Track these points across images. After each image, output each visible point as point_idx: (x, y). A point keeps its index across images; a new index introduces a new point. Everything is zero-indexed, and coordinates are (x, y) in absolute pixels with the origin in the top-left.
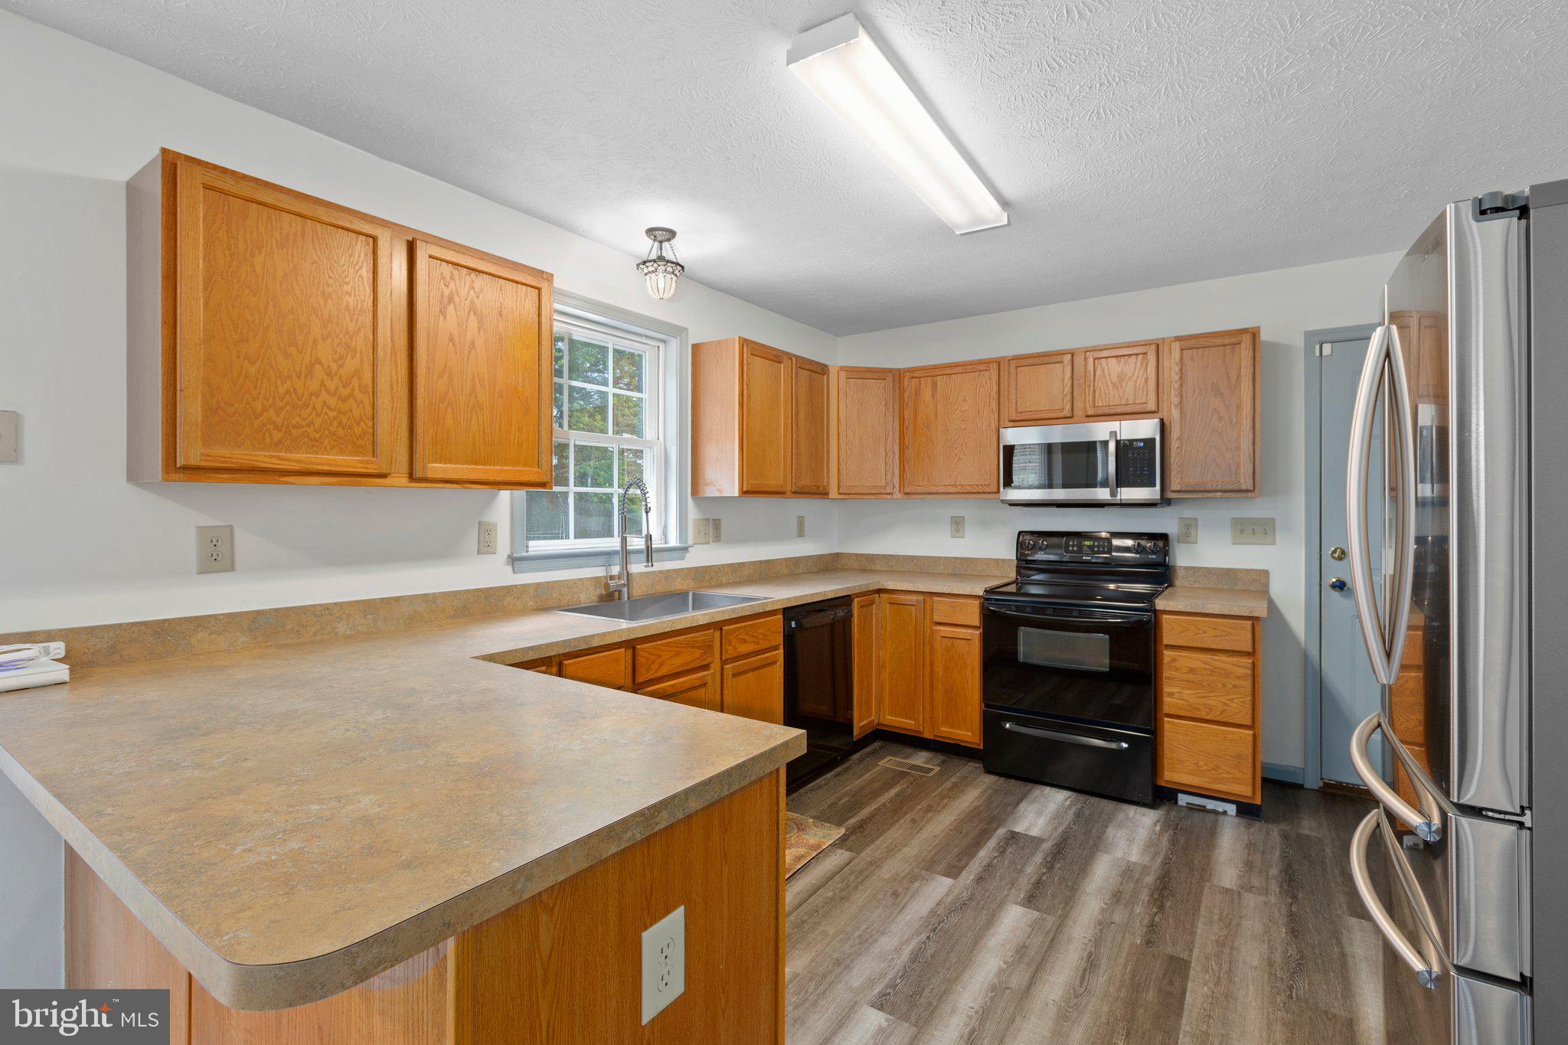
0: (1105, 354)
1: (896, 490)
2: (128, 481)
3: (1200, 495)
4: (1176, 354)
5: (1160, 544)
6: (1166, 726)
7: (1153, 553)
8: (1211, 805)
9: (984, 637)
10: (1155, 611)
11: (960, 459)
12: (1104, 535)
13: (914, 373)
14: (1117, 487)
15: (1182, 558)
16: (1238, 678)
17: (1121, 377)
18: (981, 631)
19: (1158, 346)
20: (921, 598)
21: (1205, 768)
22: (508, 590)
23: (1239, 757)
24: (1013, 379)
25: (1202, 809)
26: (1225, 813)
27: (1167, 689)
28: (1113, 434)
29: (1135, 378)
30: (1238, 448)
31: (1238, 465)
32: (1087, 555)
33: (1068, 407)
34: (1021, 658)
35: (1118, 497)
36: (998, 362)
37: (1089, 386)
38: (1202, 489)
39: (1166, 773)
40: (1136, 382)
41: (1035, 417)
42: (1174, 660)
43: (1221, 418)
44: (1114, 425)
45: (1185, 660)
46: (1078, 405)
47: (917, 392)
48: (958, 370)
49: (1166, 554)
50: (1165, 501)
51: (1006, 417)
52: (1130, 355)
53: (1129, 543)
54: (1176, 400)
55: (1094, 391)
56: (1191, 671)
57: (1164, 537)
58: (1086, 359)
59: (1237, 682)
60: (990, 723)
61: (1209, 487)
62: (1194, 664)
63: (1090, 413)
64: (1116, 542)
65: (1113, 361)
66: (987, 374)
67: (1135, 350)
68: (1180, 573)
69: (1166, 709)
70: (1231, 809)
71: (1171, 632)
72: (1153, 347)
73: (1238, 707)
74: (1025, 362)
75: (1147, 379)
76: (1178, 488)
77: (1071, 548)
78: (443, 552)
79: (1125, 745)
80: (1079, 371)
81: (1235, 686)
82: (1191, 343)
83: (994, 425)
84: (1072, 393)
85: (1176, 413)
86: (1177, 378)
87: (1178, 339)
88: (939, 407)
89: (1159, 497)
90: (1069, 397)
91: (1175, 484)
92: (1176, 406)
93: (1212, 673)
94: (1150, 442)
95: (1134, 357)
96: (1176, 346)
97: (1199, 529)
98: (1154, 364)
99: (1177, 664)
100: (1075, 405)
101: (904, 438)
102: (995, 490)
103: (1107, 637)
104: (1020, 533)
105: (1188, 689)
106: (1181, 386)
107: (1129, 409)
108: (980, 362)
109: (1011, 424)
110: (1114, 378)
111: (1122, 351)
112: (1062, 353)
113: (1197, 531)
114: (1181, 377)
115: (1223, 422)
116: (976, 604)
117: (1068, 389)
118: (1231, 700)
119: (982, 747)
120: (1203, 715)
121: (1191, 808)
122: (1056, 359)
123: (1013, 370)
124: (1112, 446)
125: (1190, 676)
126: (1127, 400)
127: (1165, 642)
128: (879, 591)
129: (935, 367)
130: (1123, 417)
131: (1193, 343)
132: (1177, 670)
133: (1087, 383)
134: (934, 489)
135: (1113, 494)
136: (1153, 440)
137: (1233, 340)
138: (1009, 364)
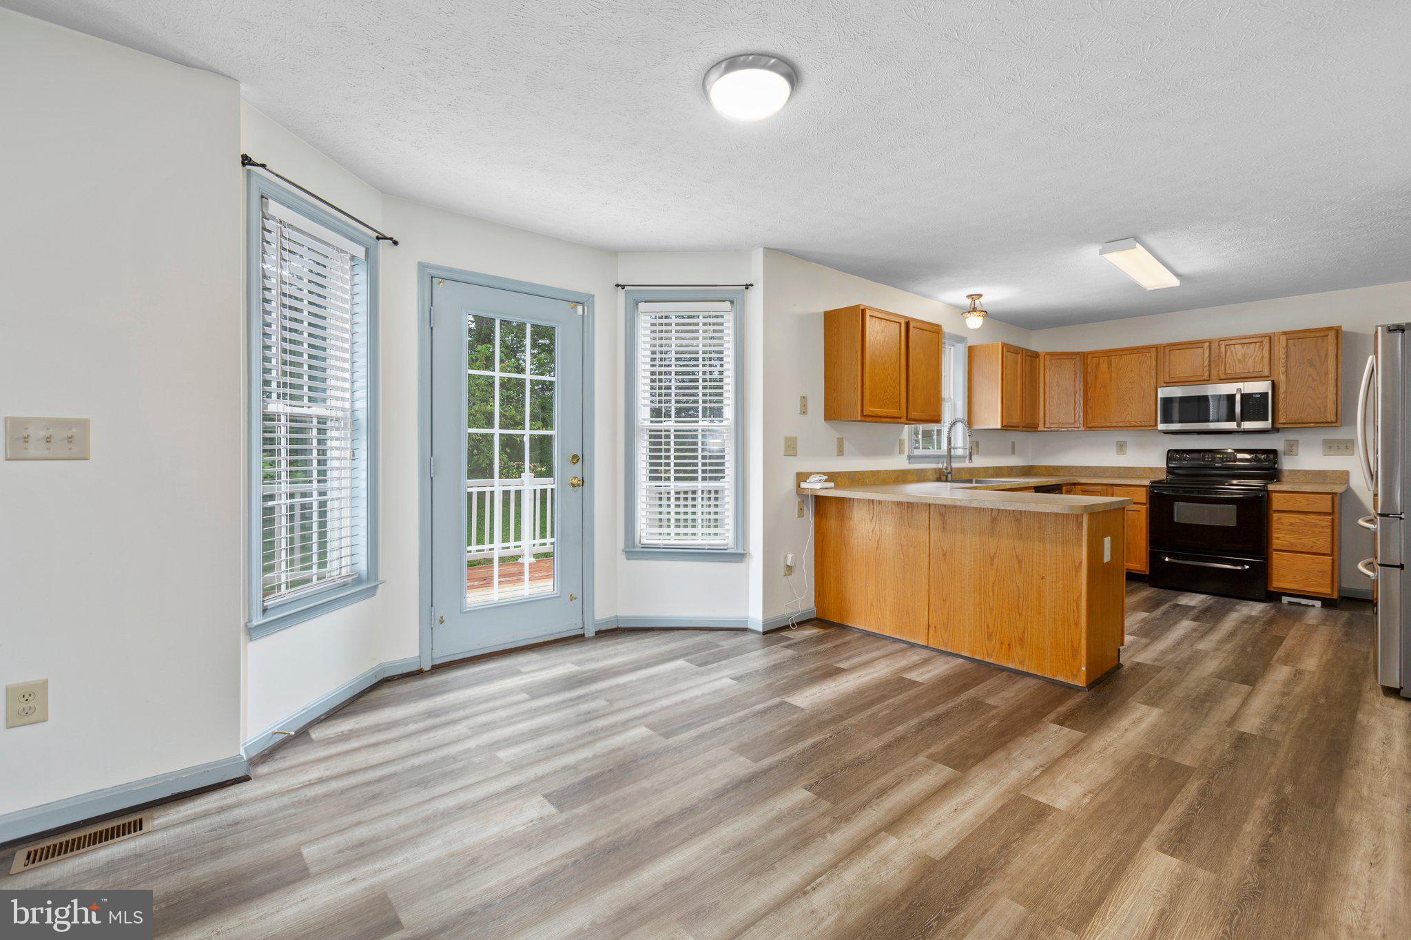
0: (1233, 342)
1: (1081, 425)
2: (825, 420)
3: (1299, 426)
4: (1283, 343)
5: (1272, 456)
6: (1274, 556)
7: (1266, 461)
8: (1303, 601)
9: (1150, 511)
10: (1268, 491)
11: (1128, 406)
12: (1230, 451)
13: (1096, 354)
14: (1242, 421)
15: (1287, 464)
16: (1322, 527)
17: (1244, 356)
18: (1148, 506)
19: (1270, 338)
20: (1104, 487)
21: (1300, 578)
22: (908, 471)
23: (1323, 572)
24: (1167, 357)
25: (1299, 604)
26: (1314, 606)
27: (1275, 535)
28: (1239, 390)
29: (1254, 356)
30: (1326, 397)
31: (1326, 407)
32: (1218, 463)
33: (1207, 374)
34: (1176, 520)
35: (1242, 427)
36: (1157, 347)
37: (1222, 361)
38: (1300, 422)
39: (1274, 583)
40: (1255, 359)
41: (1182, 380)
42: (1280, 519)
43: (1314, 380)
44: (1240, 385)
45: (1287, 518)
46: (1214, 372)
47: (1097, 366)
48: (1128, 352)
49: (1276, 462)
50: (1274, 429)
51: (1162, 380)
52: (1251, 343)
53: (1247, 456)
54: (1283, 370)
55: (1225, 364)
56: (1292, 524)
57: (1274, 452)
58: (1219, 345)
59: (1321, 530)
60: (1154, 557)
61: (1305, 420)
62: (1293, 521)
63: (1222, 377)
64: (1239, 456)
65: (1238, 347)
66: (1148, 355)
67: (1254, 340)
68: (1286, 474)
69: (1274, 547)
70: (1318, 604)
71: (1277, 502)
72: (1267, 338)
73: (1323, 543)
74: (1174, 347)
75: (1263, 357)
76: (1284, 421)
77: (1206, 459)
78: (887, 452)
79: (1247, 567)
80: (1214, 353)
81: (1320, 532)
82: (1295, 336)
83: (1153, 386)
84: (1210, 365)
85: (1282, 377)
86: (1284, 356)
87: (1285, 333)
88: (1113, 375)
89: (1270, 427)
90: (1207, 368)
91: (1282, 419)
92: (1283, 373)
93: (1306, 525)
94: (1265, 395)
95: (1254, 344)
96: (1283, 338)
97: (1300, 446)
98: (1268, 349)
99: (1282, 521)
100: (1212, 372)
101: (1087, 394)
102: (1153, 424)
103: (1235, 506)
104: (1169, 451)
105: (1290, 535)
106: (1286, 361)
107: (1250, 375)
108: (1143, 348)
109: (1165, 385)
110: (1240, 357)
111: (1245, 341)
112: (1203, 342)
113: (1298, 447)
114: (1287, 356)
115: (1316, 383)
116: (1143, 492)
117: (1206, 363)
118: (1318, 540)
119: (1147, 573)
120: (1300, 549)
121: (1290, 603)
122: (1200, 345)
123: (1167, 352)
124: (1238, 398)
125: (1291, 528)
126: (1249, 369)
127: (1274, 508)
128: (1074, 484)
129: (1110, 351)
130: (1246, 380)
131: (1294, 336)
132: (1282, 524)
133: (1221, 360)
134: (1109, 424)
135: (1239, 425)
136: (1267, 394)
137: (1322, 334)
138: (1164, 349)
